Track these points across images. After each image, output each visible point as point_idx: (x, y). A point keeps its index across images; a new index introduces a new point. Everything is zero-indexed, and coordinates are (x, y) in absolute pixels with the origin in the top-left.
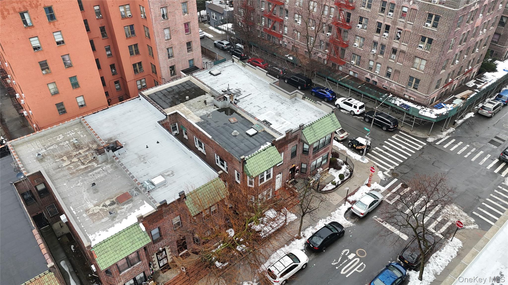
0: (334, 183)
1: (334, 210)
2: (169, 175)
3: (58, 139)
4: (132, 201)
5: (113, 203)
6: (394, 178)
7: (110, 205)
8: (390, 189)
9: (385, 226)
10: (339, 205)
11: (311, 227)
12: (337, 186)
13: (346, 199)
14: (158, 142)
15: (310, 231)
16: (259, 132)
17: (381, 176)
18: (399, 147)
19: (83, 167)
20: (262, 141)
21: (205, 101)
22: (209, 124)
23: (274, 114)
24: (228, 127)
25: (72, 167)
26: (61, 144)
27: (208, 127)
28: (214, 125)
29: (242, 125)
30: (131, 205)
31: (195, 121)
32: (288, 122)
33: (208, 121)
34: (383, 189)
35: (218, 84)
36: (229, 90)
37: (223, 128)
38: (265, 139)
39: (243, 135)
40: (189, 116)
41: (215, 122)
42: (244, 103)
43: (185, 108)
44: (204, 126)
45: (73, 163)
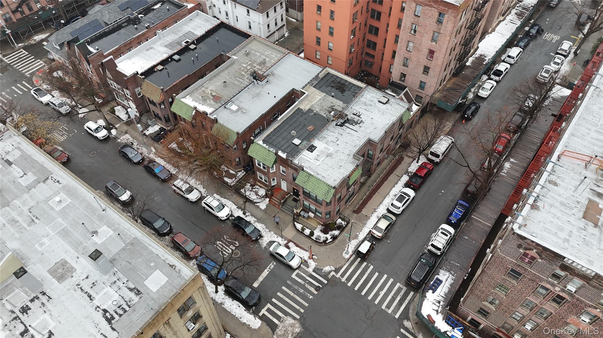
0: (303, 229)
1: (275, 233)
2: (242, 112)
3: (266, 53)
4: (217, 103)
5: (213, 96)
6: (328, 281)
8: (311, 276)
9: (266, 271)
10: (282, 237)
11: (256, 220)
12: (301, 232)
13: (289, 241)
14: (275, 97)
15: (251, 219)
16: (299, 146)
17: (327, 269)
18: (381, 288)
19: (243, 73)
20: (288, 150)
21: (334, 106)
22: (301, 116)
23: (329, 152)
24: (300, 127)
25: (242, 68)
26: (262, 56)
27: (298, 116)
28: (301, 119)
29: (306, 134)
30: (214, 103)
31: (302, 107)
32: (319, 163)
33: (305, 114)
34: (310, 270)
35: (365, 107)
36: (359, 116)
37: (299, 125)
38: (290, 151)
39: (293, 137)
40: (308, 102)
41: (305, 119)
42: (340, 130)
43: (320, 97)
44: (297, 114)
45: (246, 68)
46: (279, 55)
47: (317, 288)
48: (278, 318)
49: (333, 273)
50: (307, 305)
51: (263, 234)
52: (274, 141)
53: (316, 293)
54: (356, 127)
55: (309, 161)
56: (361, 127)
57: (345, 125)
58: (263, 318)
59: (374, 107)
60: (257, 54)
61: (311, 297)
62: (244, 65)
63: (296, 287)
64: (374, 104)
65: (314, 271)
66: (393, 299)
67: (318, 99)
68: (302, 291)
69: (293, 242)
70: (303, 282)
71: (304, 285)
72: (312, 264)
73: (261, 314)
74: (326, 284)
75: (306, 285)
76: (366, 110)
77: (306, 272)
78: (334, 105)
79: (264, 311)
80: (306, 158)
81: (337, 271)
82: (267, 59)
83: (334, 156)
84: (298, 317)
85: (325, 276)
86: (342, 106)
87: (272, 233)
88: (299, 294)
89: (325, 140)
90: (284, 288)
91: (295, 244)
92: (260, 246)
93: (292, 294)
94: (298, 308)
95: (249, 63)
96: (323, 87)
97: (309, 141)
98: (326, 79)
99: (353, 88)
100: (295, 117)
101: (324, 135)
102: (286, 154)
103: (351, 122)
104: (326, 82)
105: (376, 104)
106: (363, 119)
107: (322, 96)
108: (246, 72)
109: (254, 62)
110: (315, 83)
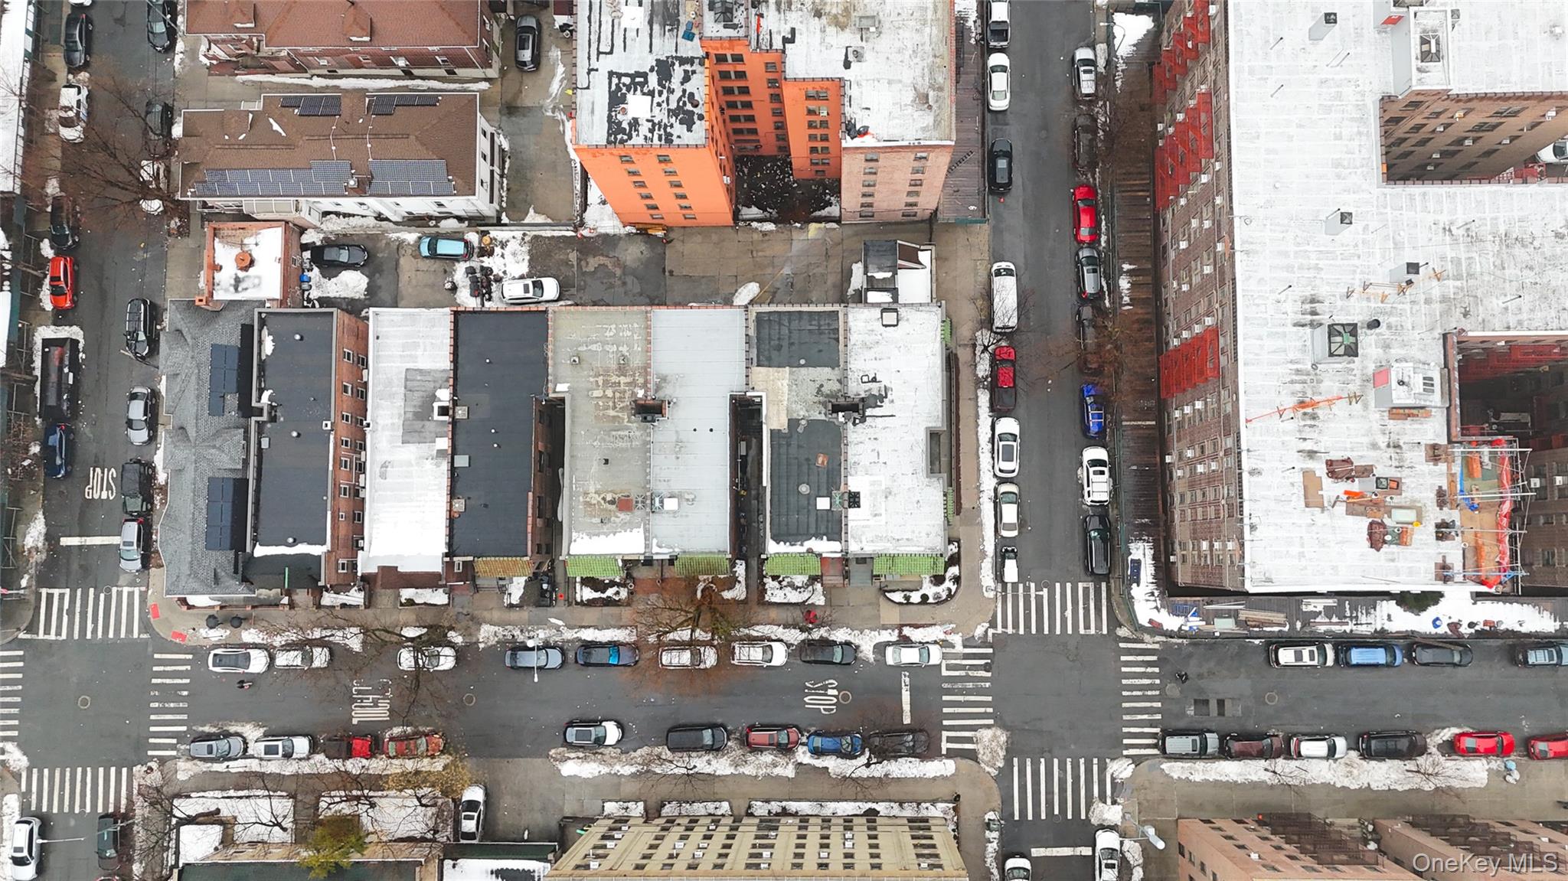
0: (907, 598)
2: (688, 500)
3: (607, 334)
4: (631, 512)
5: (612, 502)
6: (991, 647)
7: (609, 502)
8: (967, 656)
9: (903, 691)
10: (884, 629)
12: (907, 603)
13: (900, 627)
14: (711, 430)
16: (834, 510)
17: (979, 631)
18: (1064, 608)
19: (612, 413)
20: (823, 529)
21: (822, 386)
22: (789, 445)
23: (883, 487)
24: (805, 468)
25: (601, 403)
26: (607, 348)
27: (783, 450)
28: (793, 450)
29: (824, 479)
30: (628, 517)
31: (775, 426)
32: (882, 519)
33: (791, 437)
34: (959, 649)
35: (871, 354)
36: (874, 380)
37: (799, 466)
38: (827, 528)
39: (811, 499)
40: (776, 407)
41: (799, 447)
42: (867, 431)
43: (786, 382)
44: (780, 445)
45: (605, 396)
46: (636, 325)
47: (986, 668)
48: (969, 740)
49: (991, 632)
50: (990, 699)
51: (856, 641)
52: (787, 525)
53: (989, 674)
54: (886, 408)
55: (866, 527)
56: (892, 401)
57: (867, 414)
58: (951, 754)
59: (884, 343)
60: (594, 347)
61: (988, 685)
62: (597, 393)
63: (960, 685)
64: (881, 337)
65: (965, 646)
66: (1087, 610)
67: (786, 389)
68: (970, 685)
69: (906, 625)
70: (963, 673)
71: (967, 676)
72: (957, 639)
73: (944, 752)
74: (994, 653)
75: (970, 673)
76: (876, 359)
77: (956, 656)
78: (819, 383)
79: (945, 746)
80: (859, 523)
81: (993, 624)
82: (624, 349)
83: (894, 491)
84: (991, 722)
85: (984, 643)
86: (834, 378)
87: (867, 631)
88: (970, 692)
89: (859, 468)
90: (945, 698)
91: (911, 626)
92: (866, 662)
93: (961, 698)
94: (982, 710)
95: (600, 380)
96: (774, 354)
97: (839, 489)
98: (765, 332)
99: (822, 323)
100: (779, 454)
101: (851, 459)
102: (825, 538)
103: (871, 401)
104: (770, 339)
105: (884, 335)
106: (885, 382)
107: (787, 375)
108: (614, 408)
109: (606, 372)
110: (754, 354)
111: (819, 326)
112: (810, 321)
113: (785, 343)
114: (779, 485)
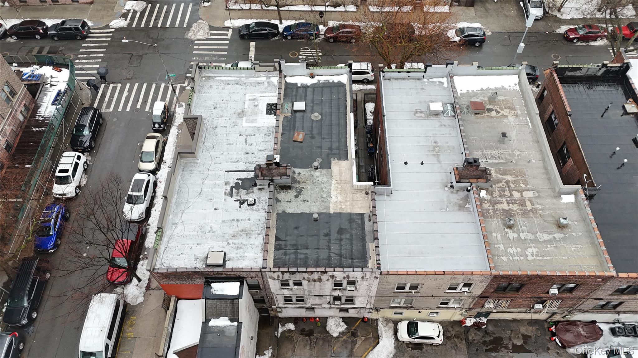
2: (421, 112)
3: (535, 250)
5: (489, 110)
6: (187, 77)
7: (493, 110)
9: (253, 56)
18: (128, 97)
19: (509, 178)
20: (301, 91)
21: (296, 197)
22: (331, 149)
23: (244, 118)
24: (315, 131)
25: (523, 186)
26: (530, 236)
27: (335, 145)
28: (326, 144)
29: (298, 124)
30: (473, 100)
31: (343, 163)
32: (248, 97)
33: (328, 155)
35: (242, 225)
36: (242, 202)
37: (320, 133)
38: (297, 91)
39: (310, 109)
40: (343, 178)
41: (320, 147)
42: (254, 160)
43: (334, 199)
44: (339, 148)
45: (520, 191)
46: (504, 258)
49: (185, 84)
50: (194, 52)
52: (331, 93)
54: (233, 178)
55: (263, 93)
56: (226, 184)
57: (253, 173)
58: (226, 29)
59: (226, 236)
60: (546, 237)
61: (195, 58)
62: (528, 195)
63: (214, 58)
64: (230, 242)
67: (333, 194)
68: (206, 58)
73: (231, 31)
74: (186, 73)
76: (238, 221)
78: (299, 199)
80: (270, 94)
81: (182, 88)
82: (511, 234)
83: (234, 116)
84: (196, 42)
86: (283, 203)
88: (208, 56)
89: (265, 132)
90: (226, 53)
93: (214, 53)
94: (201, 47)
95: (530, 207)
96: (345, 226)
97: (286, 117)
98: (356, 247)
99: (293, 256)
100: (339, 141)
101: (272, 138)
102: (299, 85)
103: (248, 184)
104: (351, 240)
105: (225, 244)
106: (231, 200)
107: (332, 206)
108: (507, 182)
109: (525, 213)
110: (368, 226)
111: (296, 253)
112: (307, 258)
113: (334, 235)
114: (339, 119)
